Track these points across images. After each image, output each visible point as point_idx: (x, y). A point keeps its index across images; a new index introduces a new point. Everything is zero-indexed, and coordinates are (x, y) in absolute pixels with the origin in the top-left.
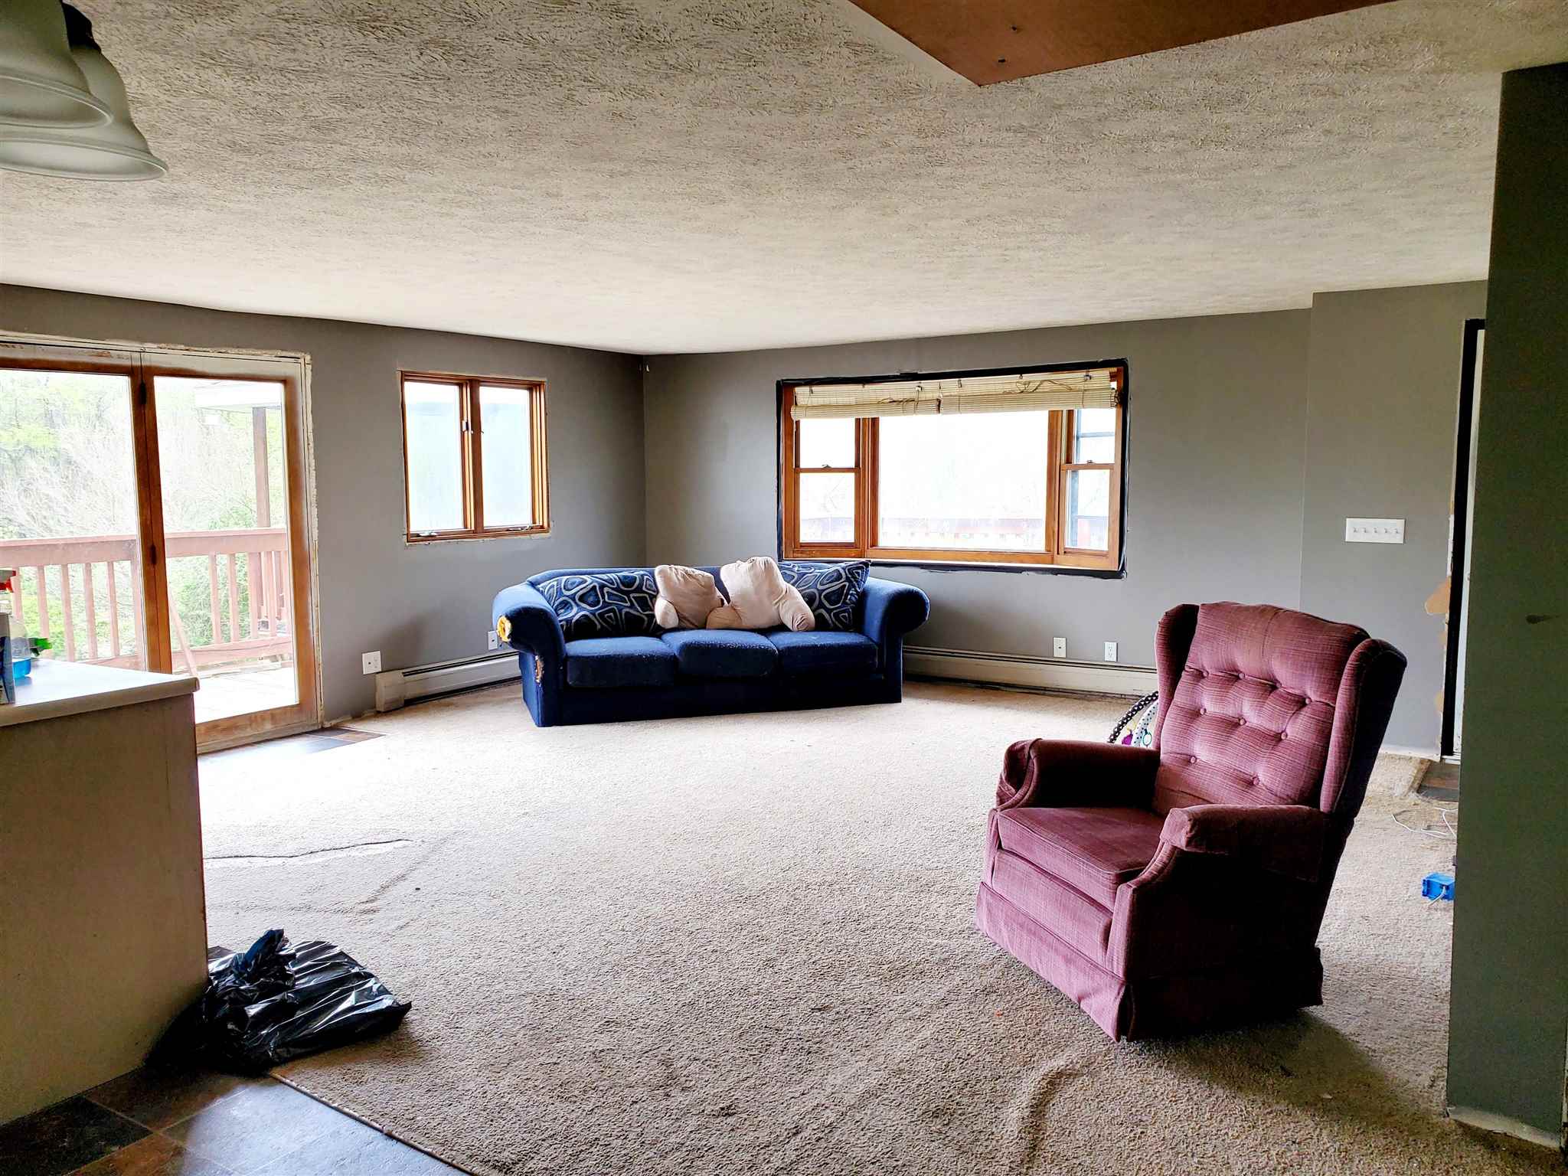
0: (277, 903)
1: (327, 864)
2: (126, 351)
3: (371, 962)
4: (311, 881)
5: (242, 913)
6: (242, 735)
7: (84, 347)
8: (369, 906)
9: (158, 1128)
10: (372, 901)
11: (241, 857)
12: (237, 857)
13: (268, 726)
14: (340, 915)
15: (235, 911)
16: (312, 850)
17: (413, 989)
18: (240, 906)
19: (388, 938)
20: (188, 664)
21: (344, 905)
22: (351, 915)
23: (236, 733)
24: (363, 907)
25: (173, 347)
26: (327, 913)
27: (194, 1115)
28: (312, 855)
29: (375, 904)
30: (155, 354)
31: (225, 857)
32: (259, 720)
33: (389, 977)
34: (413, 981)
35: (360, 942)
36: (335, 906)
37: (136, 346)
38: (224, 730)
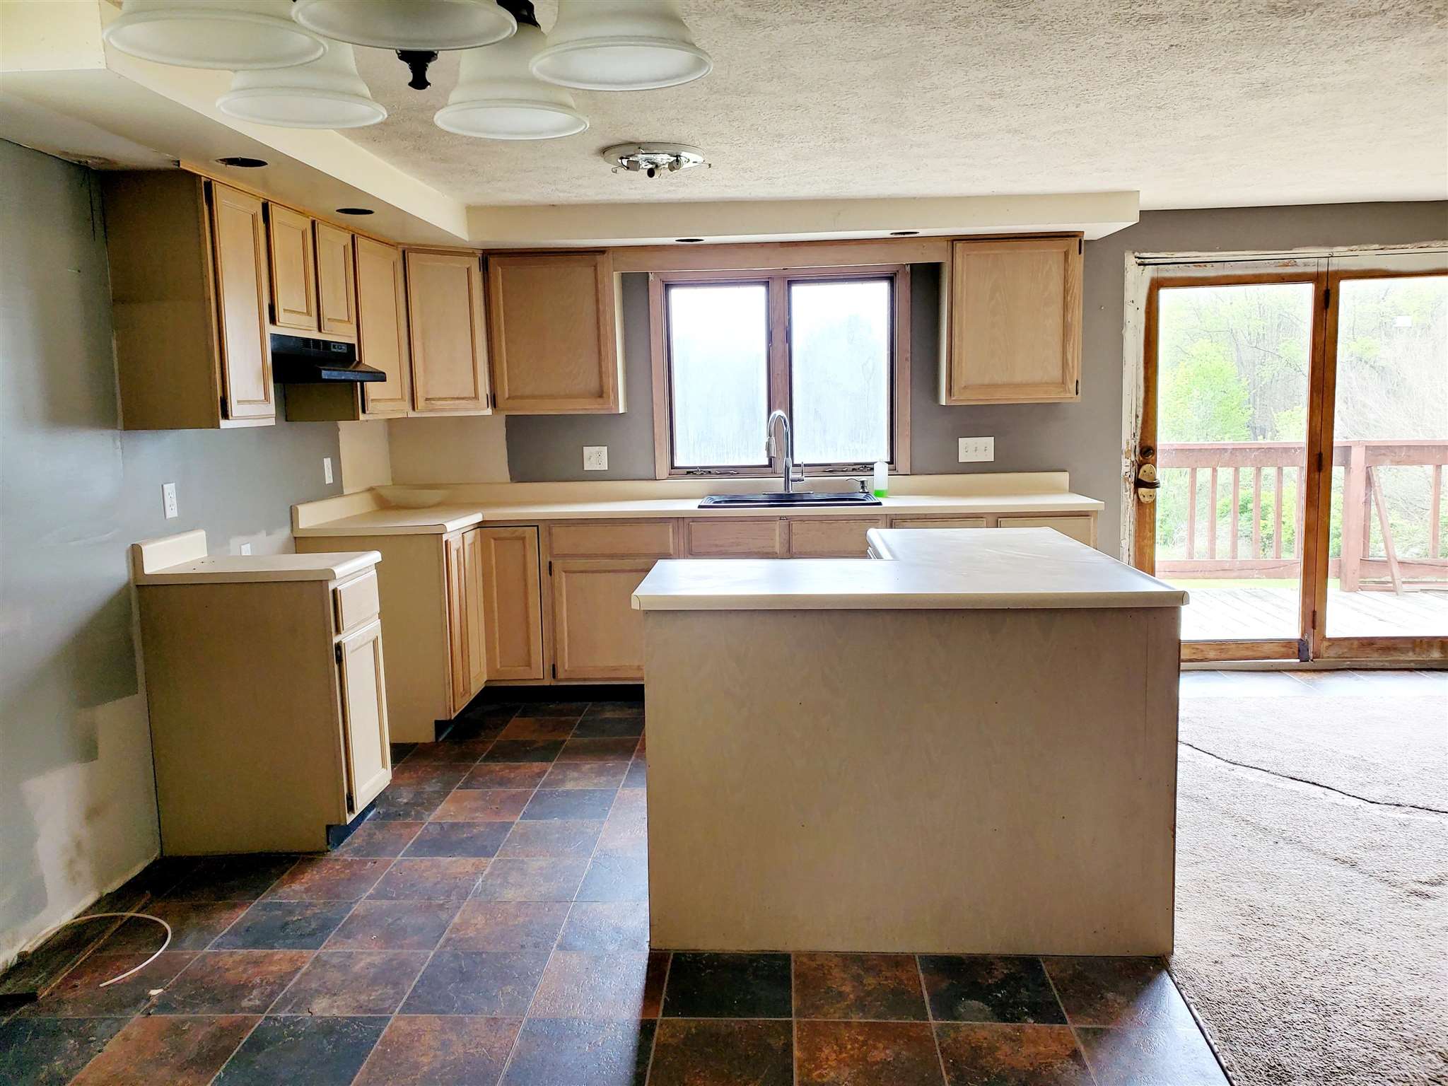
0: (1322, 846)
1: (1406, 823)
2: (1313, 257)
3: (1386, 953)
4: (1377, 837)
5: (1281, 844)
6: (1401, 659)
7: (1269, 260)
8: (1425, 888)
9: (1074, 1022)
10: (1433, 884)
11: (1318, 785)
12: (1314, 784)
13: (1436, 655)
14: (1385, 886)
15: (1276, 839)
16: (1400, 802)
17: (1414, 1008)
18: (1284, 835)
19: (1425, 935)
20: (1393, 576)
21: (1395, 877)
22: (1397, 891)
23: (1395, 654)
24: (1418, 887)
25: (1366, 248)
26: (1372, 878)
27: (1110, 1027)
28: (1398, 808)
29: (1434, 889)
30: (1343, 258)
31: (1302, 781)
32: (1425, 646)
33: (1394, 980)
34: (1420, 1000)
35: (1389, 925)
36: (1386, 874)
37: (1325, 251)
38: (1381, 649)
